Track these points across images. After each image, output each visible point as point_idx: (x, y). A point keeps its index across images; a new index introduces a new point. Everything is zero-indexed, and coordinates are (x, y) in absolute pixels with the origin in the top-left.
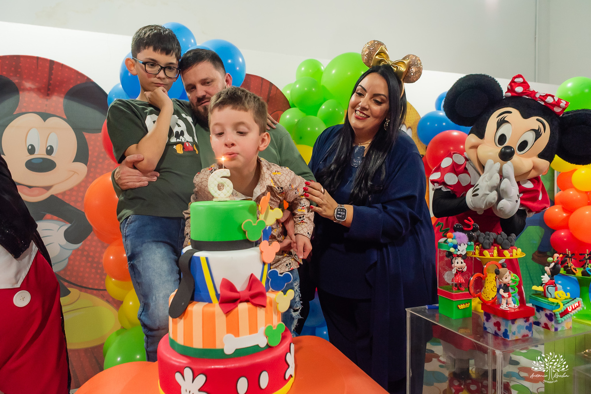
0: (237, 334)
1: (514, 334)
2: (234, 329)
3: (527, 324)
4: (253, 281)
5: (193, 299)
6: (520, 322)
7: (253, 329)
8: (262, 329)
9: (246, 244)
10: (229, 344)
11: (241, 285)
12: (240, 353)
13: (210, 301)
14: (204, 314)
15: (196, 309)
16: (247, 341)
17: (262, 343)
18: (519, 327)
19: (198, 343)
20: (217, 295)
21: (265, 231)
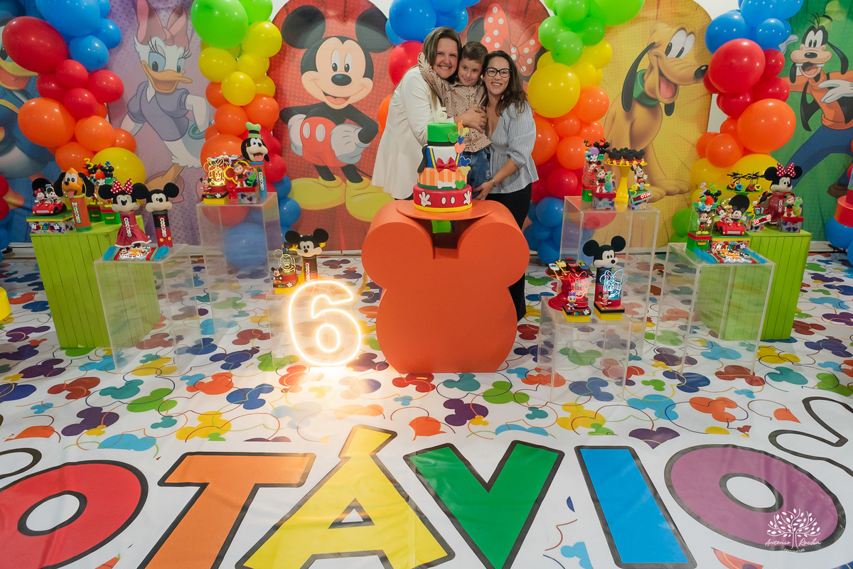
0: (443, 181)
1: (600, 206)
2: (442, 179)
3: (610, 202)
4: (451, 160)
5: (427, 166)
6: (605, 200)
7: (450, 180)
8: (454, 181)
9: (450, 144)
10: (440, 185)
11: (446, 162)
12: (444, 189)
13: (433, 167)
14: (430, 172)
15: (428, 170)
16: (447, 184)
17: (454, 187)
18: (605, 203)
19: (428, 184)
20: (436, 164)
21: (459, 138)
